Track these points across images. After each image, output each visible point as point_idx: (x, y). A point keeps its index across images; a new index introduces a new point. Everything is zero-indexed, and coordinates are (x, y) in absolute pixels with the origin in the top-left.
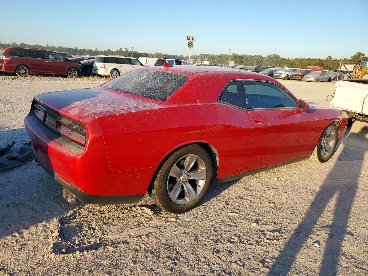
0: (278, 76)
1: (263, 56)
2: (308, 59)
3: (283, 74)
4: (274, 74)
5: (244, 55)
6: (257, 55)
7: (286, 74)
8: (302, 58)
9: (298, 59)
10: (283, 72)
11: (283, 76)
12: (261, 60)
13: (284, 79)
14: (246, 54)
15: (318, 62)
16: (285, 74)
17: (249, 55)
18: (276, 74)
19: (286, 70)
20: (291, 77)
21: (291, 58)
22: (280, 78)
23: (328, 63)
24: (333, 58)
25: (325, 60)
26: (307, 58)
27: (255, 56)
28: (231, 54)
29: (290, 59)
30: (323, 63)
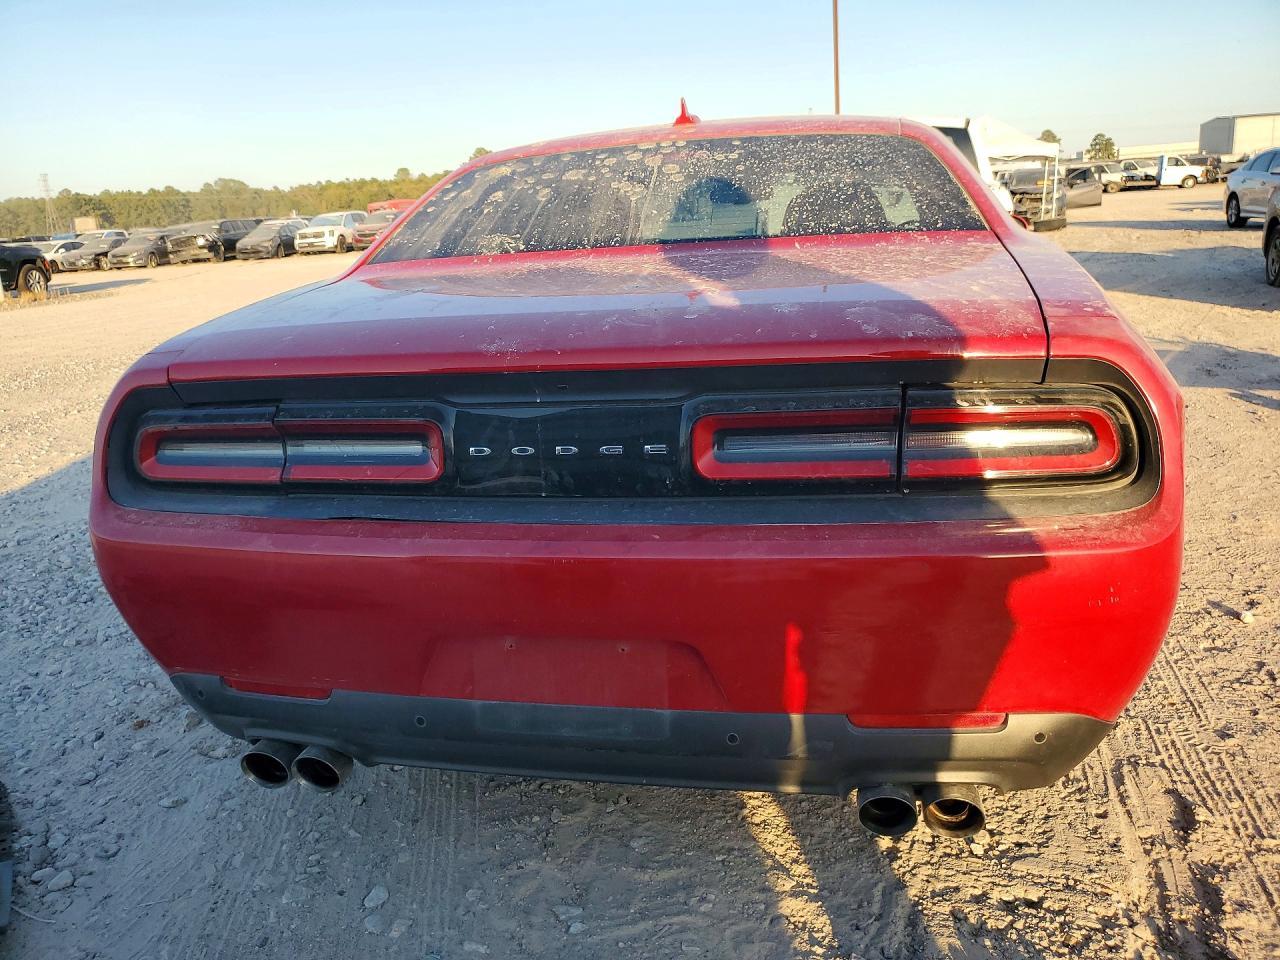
0: (311, 245)
1: (183, 190)
2: (341, 185)
3: (327, 234)
4: (293, 239)
5: (107, 193)
6: (161, 188)
7: (337, 234)
8: (319, 183)
9: (309, 187)
10: (326, 229)
11: (330, 242)
12: (183, 205)
13: (334, 252)
14: (114, 189)
15: (375, 189)
16: (332, 233)
17: (130, 193)
18: (303, 237)
19: (329, 220)
20: (358, 241)
21: (285, 188)
22: (320, 249)
23: (405, 191)
24: (415, 174)
25: (395, 183)
26: (336, 180)
27: (153, 192)
28: (54, 194)
29: (281, 188)
30: (392, 190)
